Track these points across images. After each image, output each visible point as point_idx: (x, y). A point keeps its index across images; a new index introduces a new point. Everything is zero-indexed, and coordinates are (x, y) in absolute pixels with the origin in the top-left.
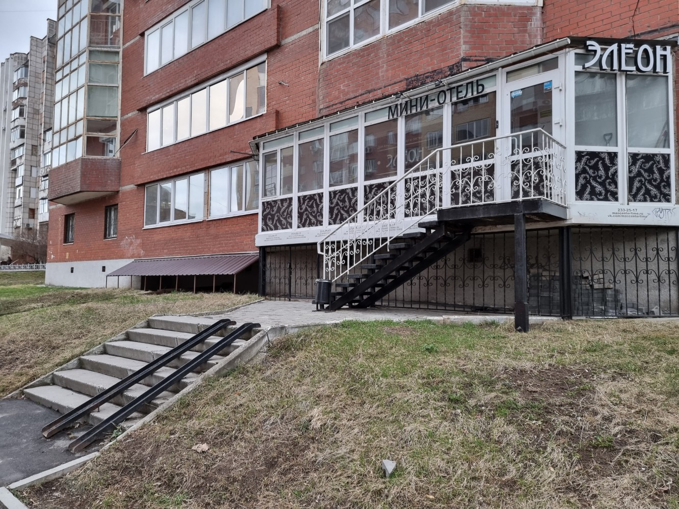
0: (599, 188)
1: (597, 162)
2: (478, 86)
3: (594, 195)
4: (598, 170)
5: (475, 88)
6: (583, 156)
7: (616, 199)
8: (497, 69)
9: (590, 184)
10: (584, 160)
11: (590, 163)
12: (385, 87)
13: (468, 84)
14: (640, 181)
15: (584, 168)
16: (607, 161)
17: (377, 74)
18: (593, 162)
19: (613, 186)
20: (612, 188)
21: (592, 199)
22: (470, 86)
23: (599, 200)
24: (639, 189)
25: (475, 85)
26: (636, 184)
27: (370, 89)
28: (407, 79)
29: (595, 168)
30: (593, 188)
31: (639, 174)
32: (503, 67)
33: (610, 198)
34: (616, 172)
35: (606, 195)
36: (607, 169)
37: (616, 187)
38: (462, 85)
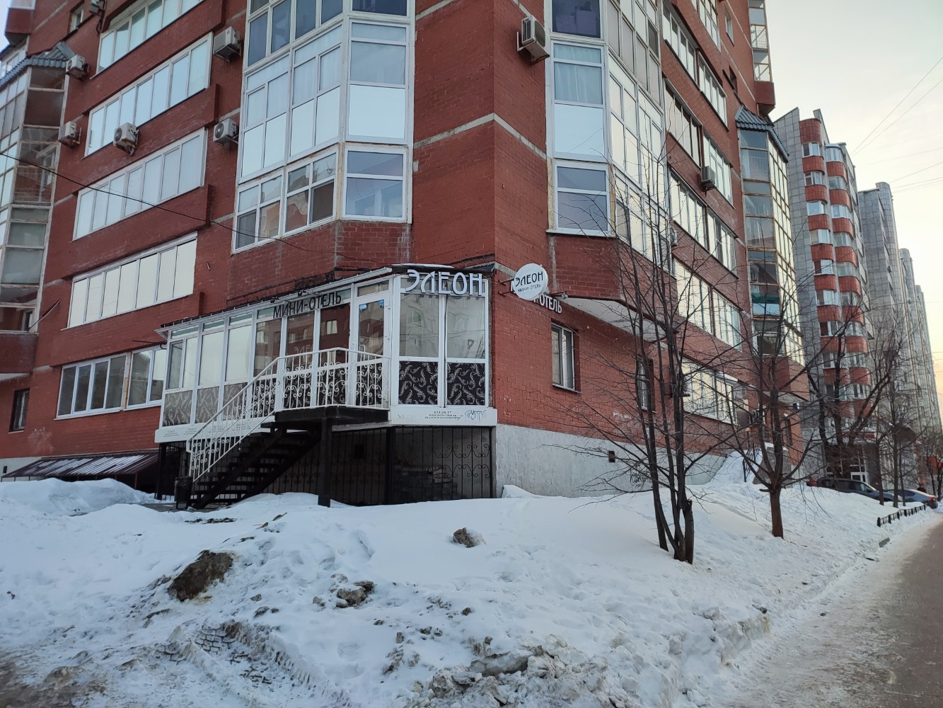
0: (420, 393)
1: (419, 371)
2: (337, 296)
3: (416, 400)
4: (421, 377)
5: (335, 299)
6: (407, 365)
7: (436, 403)
8: (350, 284)
9: (413, 389)
10: (407, 369)
11: (413, 371)
12: (279, 285)
13: (330, 294)
14: (458, 387)
15: (407, 376)
16: (429, 369)
17: (274, 272)
18: (415, 371)
19: (433, 391)
20: (432, 393)
21: (414, 403)
22: (332, 295)
23: (420, 403)
24: (456, 394)
25: (335, 295)
26: (454, 389)
27: (267, 285)
28: (295, 281)
29: (418, 375)
30: (415, 393)
31: (457, 381)
32: (355, 283)
33: (430, 402)
34: (437, 379)
35: (427, 399)
36: (428, 376)
37: (436, 392)
38: (326, 295)
